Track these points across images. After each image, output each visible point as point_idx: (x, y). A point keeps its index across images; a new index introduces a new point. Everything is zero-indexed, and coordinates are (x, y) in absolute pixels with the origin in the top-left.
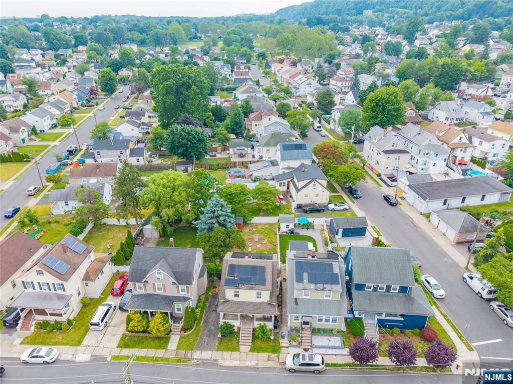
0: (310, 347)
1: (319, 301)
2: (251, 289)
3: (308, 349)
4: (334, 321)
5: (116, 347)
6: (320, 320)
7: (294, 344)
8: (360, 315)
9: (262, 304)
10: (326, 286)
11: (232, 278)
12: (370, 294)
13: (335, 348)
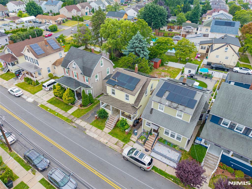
0: (150, 150)
1: (170, 118)
2: (122, 90)
3: (149, 151)
4: (179, 138)
5: (46, 101)
6: (167, 133)
7: (140, 142)
8: (206, 144)
9: (127, 104)
10: (180, 106)
11: (114, 80)
12: (224, 130)
13: (171, 160)
